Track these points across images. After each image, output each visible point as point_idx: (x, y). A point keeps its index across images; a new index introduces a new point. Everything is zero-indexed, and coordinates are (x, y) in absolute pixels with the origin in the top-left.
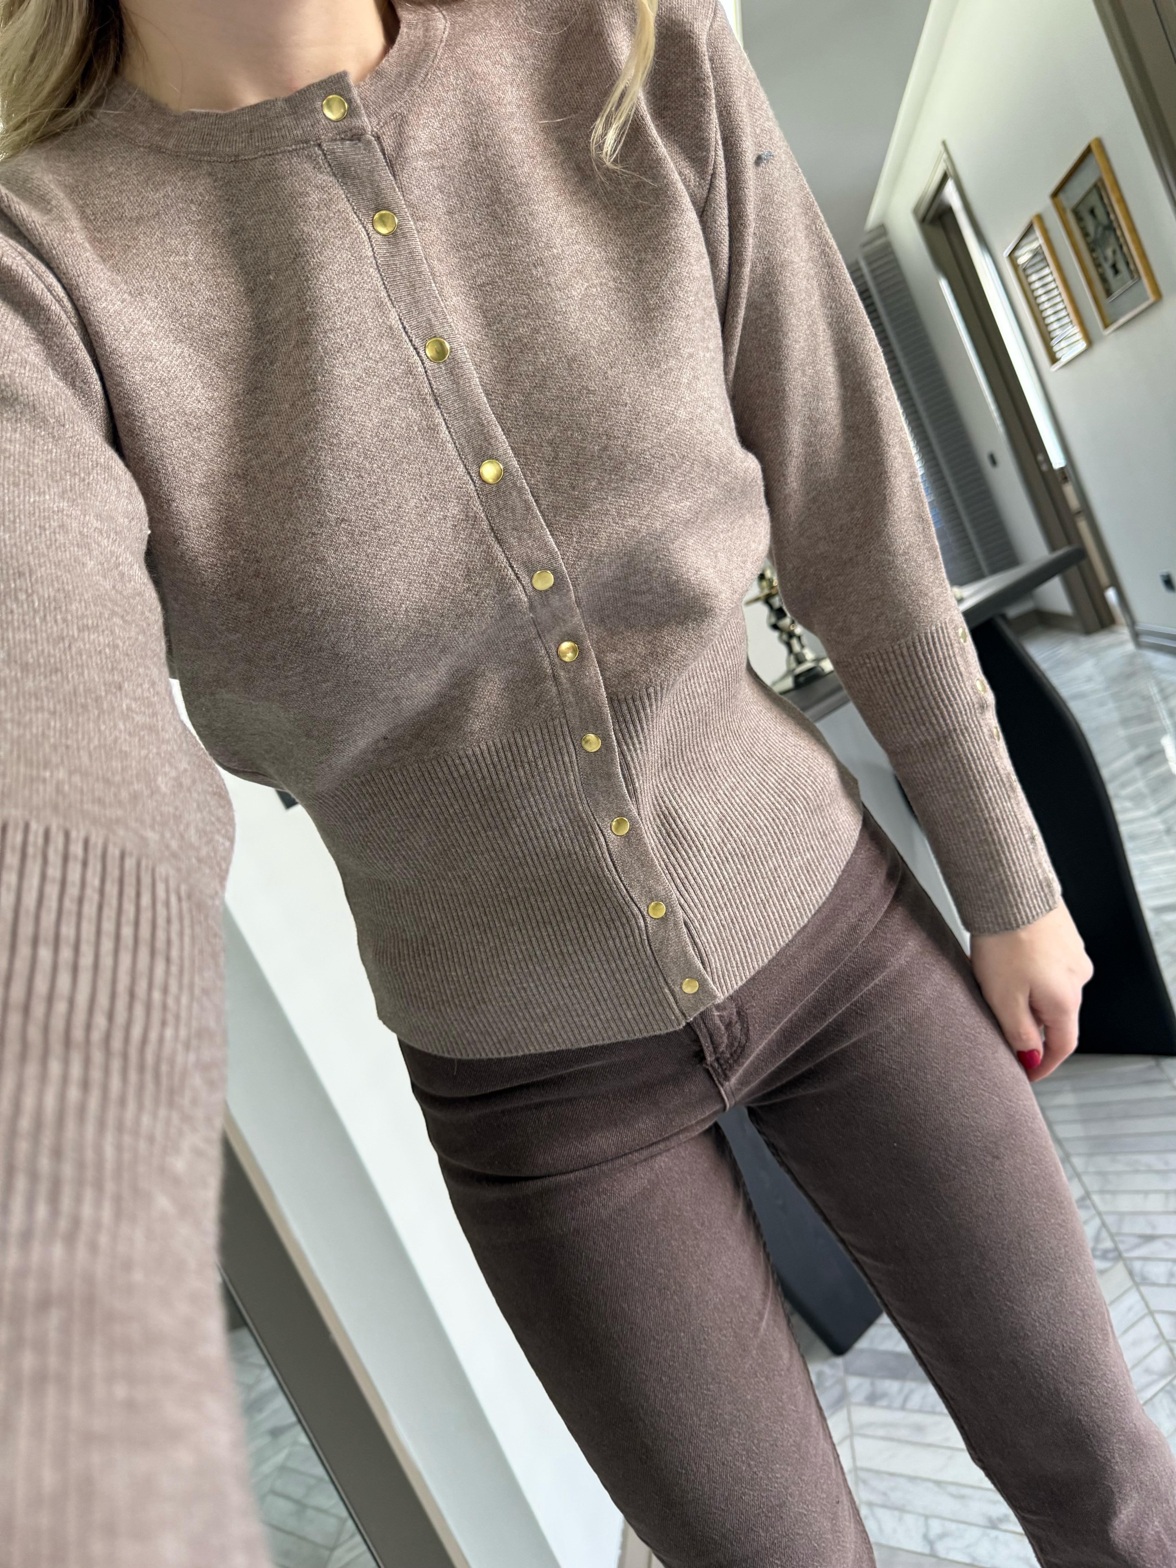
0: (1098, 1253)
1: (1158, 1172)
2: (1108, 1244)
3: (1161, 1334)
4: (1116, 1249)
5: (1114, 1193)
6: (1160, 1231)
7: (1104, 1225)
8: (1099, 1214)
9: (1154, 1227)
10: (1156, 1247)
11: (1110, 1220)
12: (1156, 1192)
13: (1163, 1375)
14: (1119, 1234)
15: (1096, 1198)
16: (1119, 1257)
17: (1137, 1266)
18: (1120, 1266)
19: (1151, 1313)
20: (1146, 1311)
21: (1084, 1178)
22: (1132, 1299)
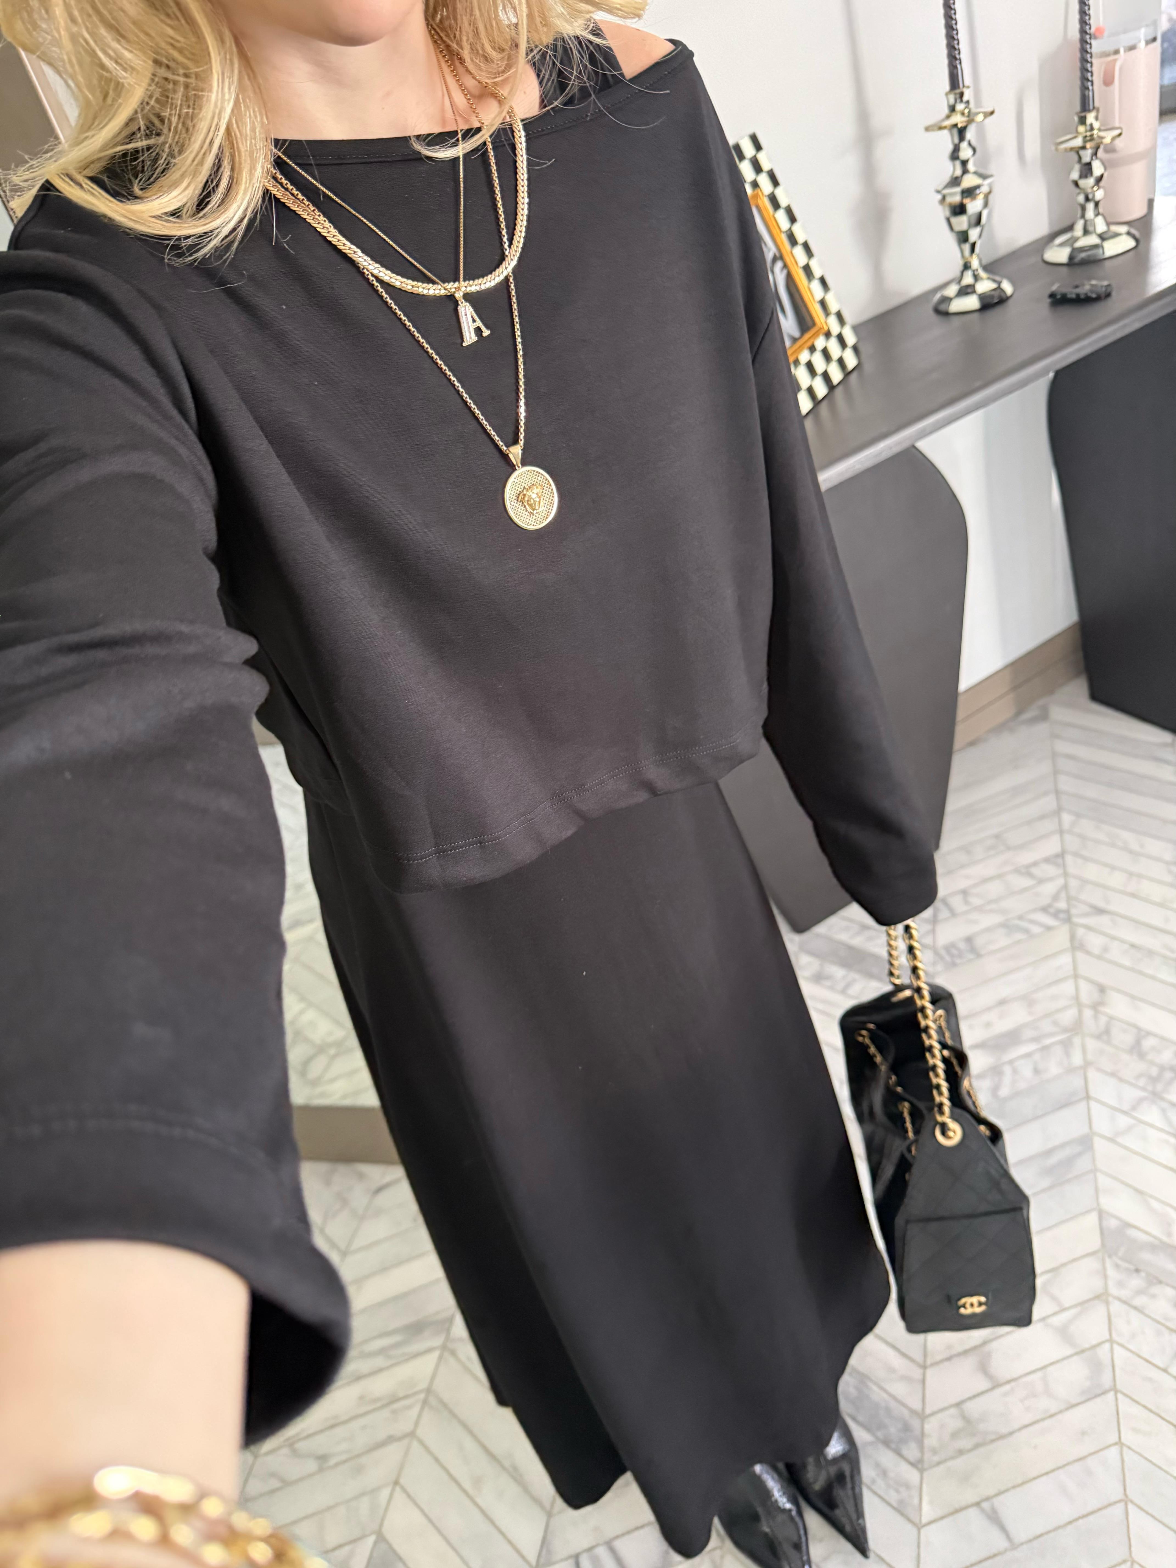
0: (1052, 910)
1: (1131, 852)
2: (1062, 905)
3: (1077, 998)
4: (1067, 912)
5: (1086, 859)
6: (1111, 908)
7: (1065, 887)
8: (1066, 874)
9: (1108, 902)
10: (1103, 922)
11: (1073, 883)
12: (1122, 870)
13: (1065, 1030)
14: (1077, 900)
15: (1069, 859)
16: (1068, 920)
17: (1080, 932)
18: (1066, 928)
19: (1076, 976)
20: (1072, 973)
21: (1067, 837)
22: (1066, 960)
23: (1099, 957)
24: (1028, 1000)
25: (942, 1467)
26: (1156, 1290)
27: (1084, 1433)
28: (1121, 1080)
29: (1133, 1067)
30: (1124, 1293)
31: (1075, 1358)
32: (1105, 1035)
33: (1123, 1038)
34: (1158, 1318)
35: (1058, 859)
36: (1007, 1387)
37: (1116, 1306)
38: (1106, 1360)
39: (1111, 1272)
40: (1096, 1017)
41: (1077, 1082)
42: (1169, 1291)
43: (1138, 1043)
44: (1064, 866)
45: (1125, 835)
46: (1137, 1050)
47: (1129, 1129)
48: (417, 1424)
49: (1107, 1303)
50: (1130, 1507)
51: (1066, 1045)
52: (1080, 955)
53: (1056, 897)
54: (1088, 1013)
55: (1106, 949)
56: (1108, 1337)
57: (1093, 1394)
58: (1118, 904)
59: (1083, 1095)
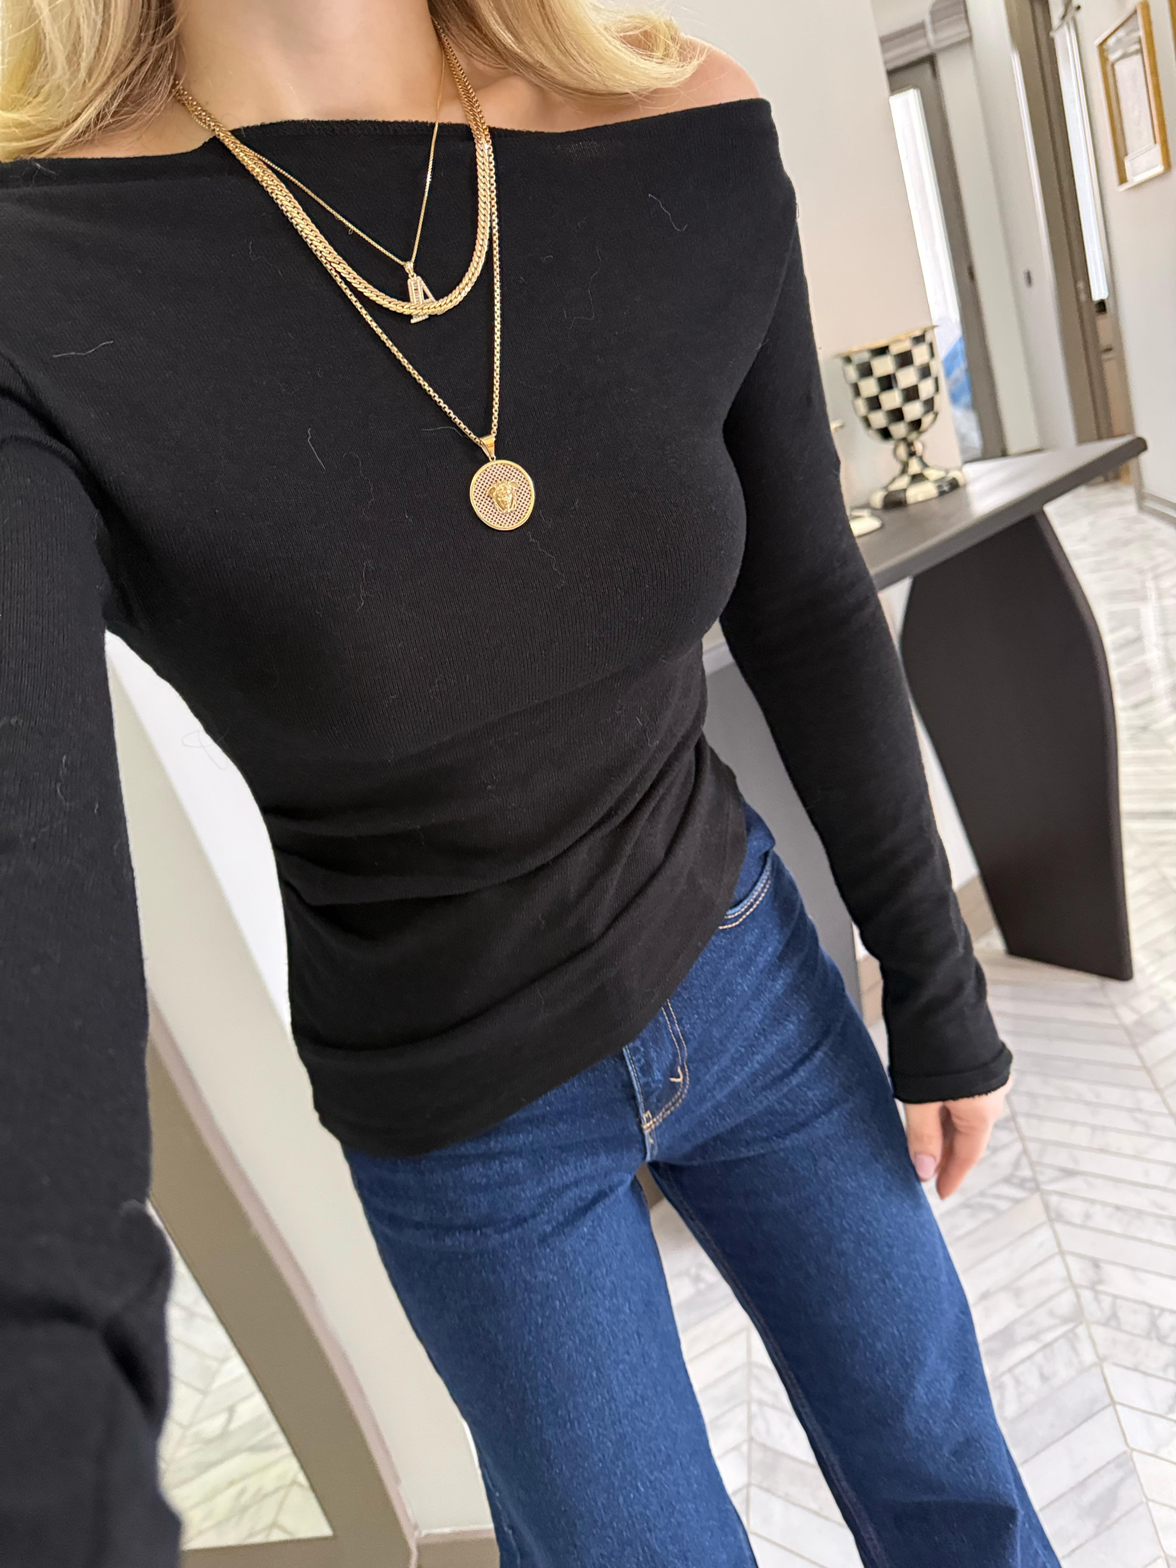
0: (1015, 1180)
2: (1026, 1172)
3: (1070, 1278)
4: (1034, 1179)
5: (1040, 1118)
6: (1081, 1168)
7: (1025, 1151)
8: (1022, 1138)
9: (1076, 1162)
10: (1075, 1184)
13: (1065, 1321)
14: (1039, 1164)
16: (1037, 1188)
17: (1054, 1200)
19: (1062, 1253)
20: (1056, 1250)
22: (1044, 1235)
24: (1013, 1289)
28: (1146, 1374)
29: (1156, 1355)
32: (1112, 1320)
33: (1134, 1321)
40: (1097, 1300)
41: (1095, 1384)
43: (1154, 1324)
44: (1018, 1129)
45: (1077, 1086)
51: (1071, 1338)
52: (1059, 1227)
53: (1017, 1165)
54: (1087, 1295)
55: (1088, 1216)
58: (1088, 1163)
59: (1107, 1400)
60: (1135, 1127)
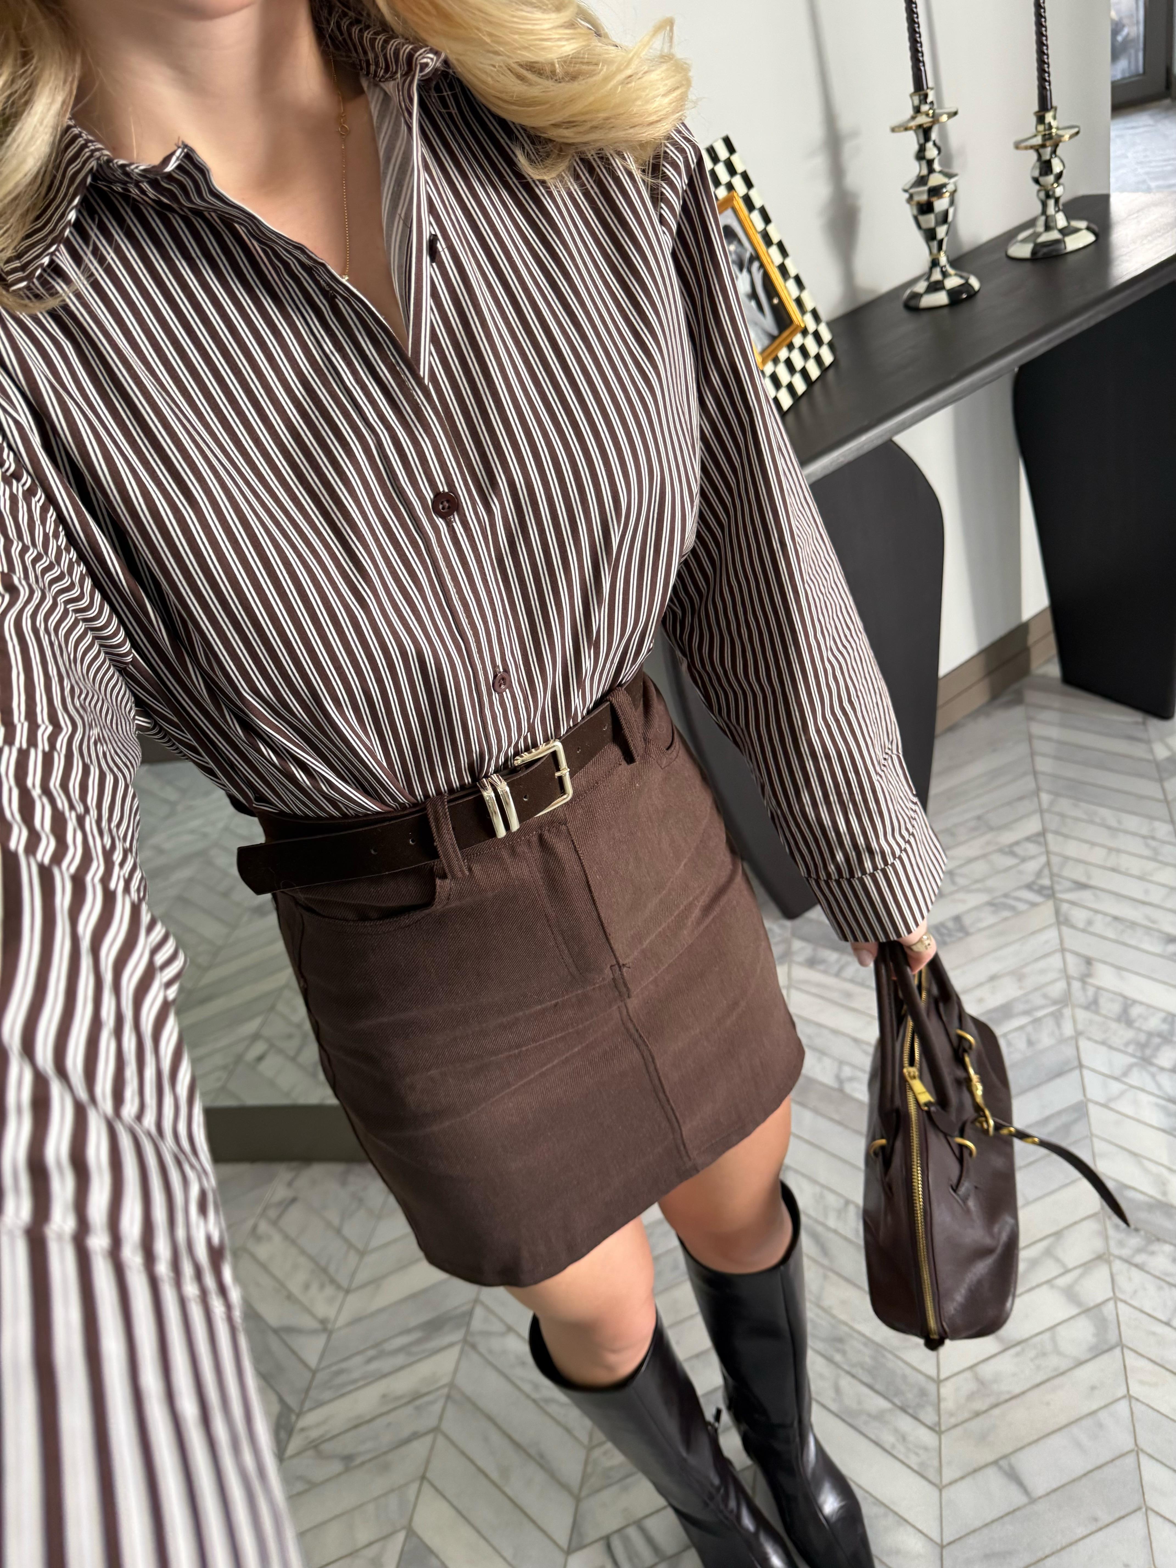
0: (1036, 887)
1: (1109, 828)
2: (1046, 882)
3: (1065, 970)
4: (1052, 888)
5: (1066, 836)
6: (1092, 882)
7: (1048, 864)
8: (1048, 853)
9: (1089, 877)
10: (1085, 896)
11: (1055, 860)
12: (1103, 846)
13: (1055, 1002)
14: (1060, 876)
15: (1050, 837)
16: (1052, 896)
17: (1065, 907)
18: (1050, 903)
19: (1063, 950)
20: (1059, 947)
21: (1047, 816)
22: (1051, 934)
23: (1083, 931)
24: (1018, 975)
25: (959, 1430)
26: (1155, 1247)
27: (1093, 1388)
28: (1111, 1047)
29: (1122, 1034)
30: (1125, 1252)
31: (1083, 1316)
32: (1093, 1005)
33: (1110, 1007)
34: (1157, 1274)
35: (1040, 837)
36: (1018, 1349)
37: (1118, 1265)
38: (1112, 1317)
39: (1111, 1232)
40: (1084, 989)
41: (1068, 1051)
42: (1168, 1248)
43: (1125, 1011)
44: (1046, 844)
45: (1104, 812)
46: (1125, 1018)
47: (1122, 1093)
48: (441, 1418)
49: (1109, 1263)
50: (1142, 1456)
51: (1057, 1016)
52: (1065, 929)
53: (1039, 874)
54: (1076, 985)
55: (1090, 923)
56: (1111, 1294)
57: (1099, 1351)
58: (1099, 879)
59: (1076, 1063)
60: (1147, 852)
